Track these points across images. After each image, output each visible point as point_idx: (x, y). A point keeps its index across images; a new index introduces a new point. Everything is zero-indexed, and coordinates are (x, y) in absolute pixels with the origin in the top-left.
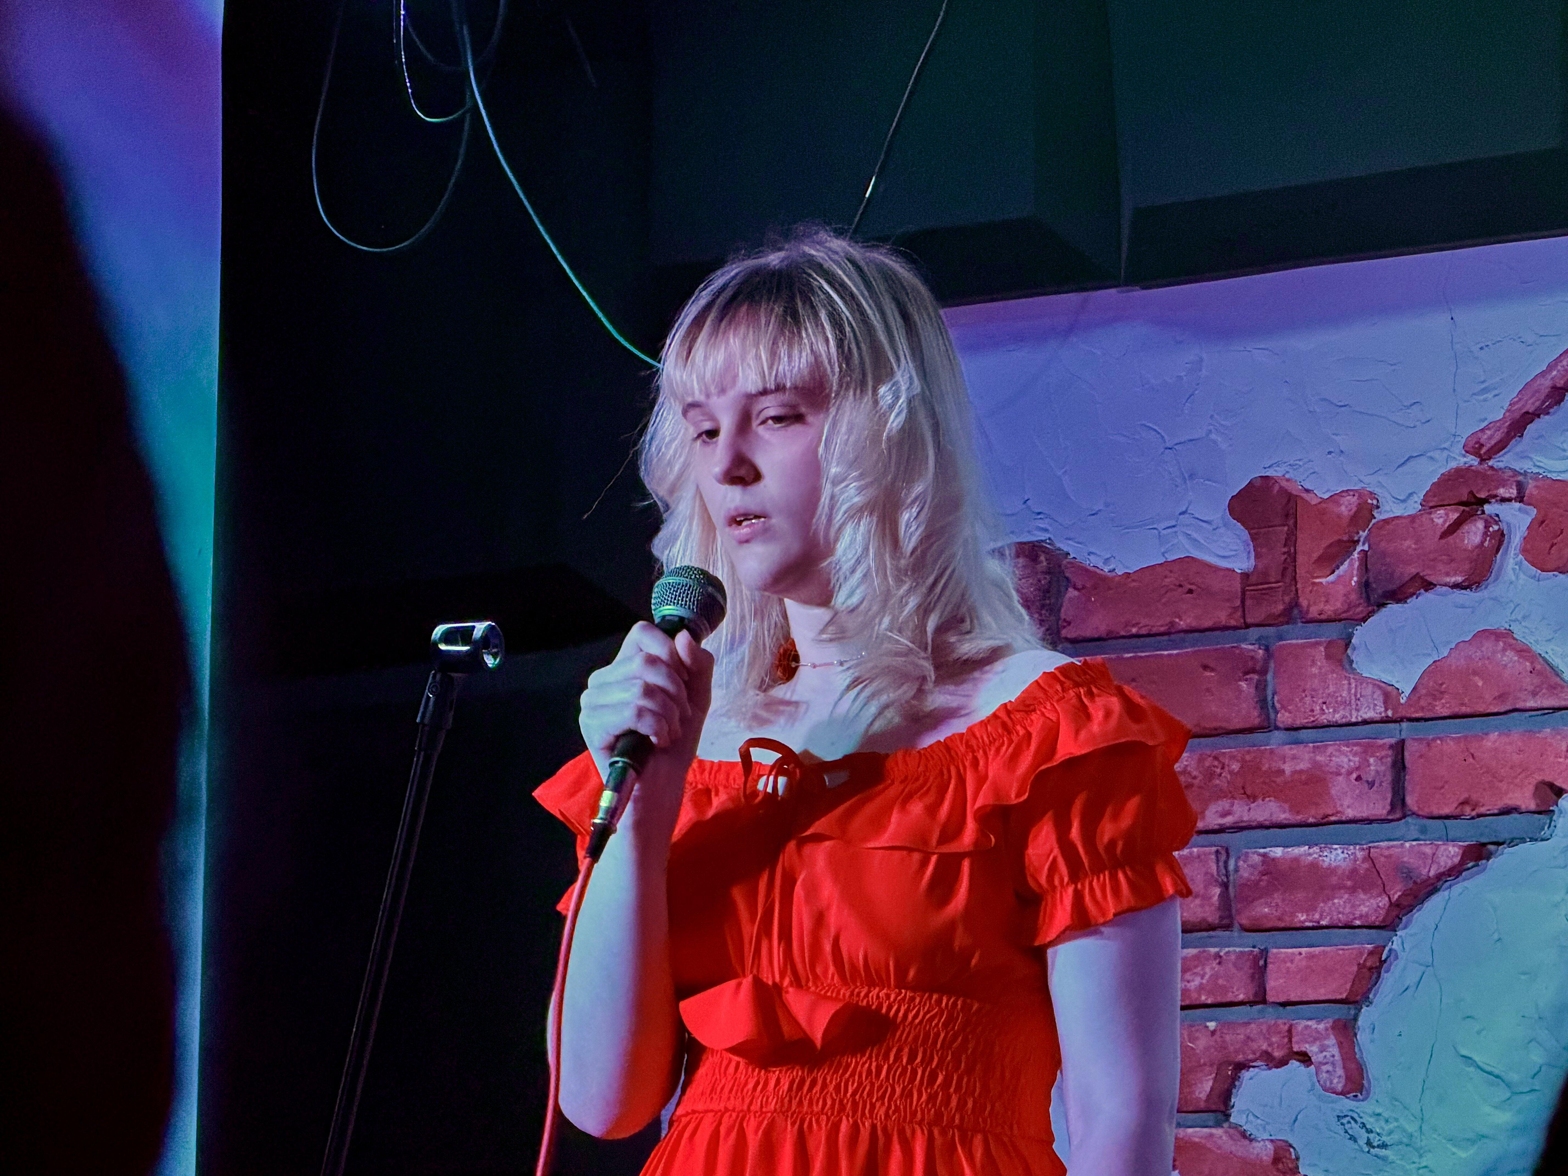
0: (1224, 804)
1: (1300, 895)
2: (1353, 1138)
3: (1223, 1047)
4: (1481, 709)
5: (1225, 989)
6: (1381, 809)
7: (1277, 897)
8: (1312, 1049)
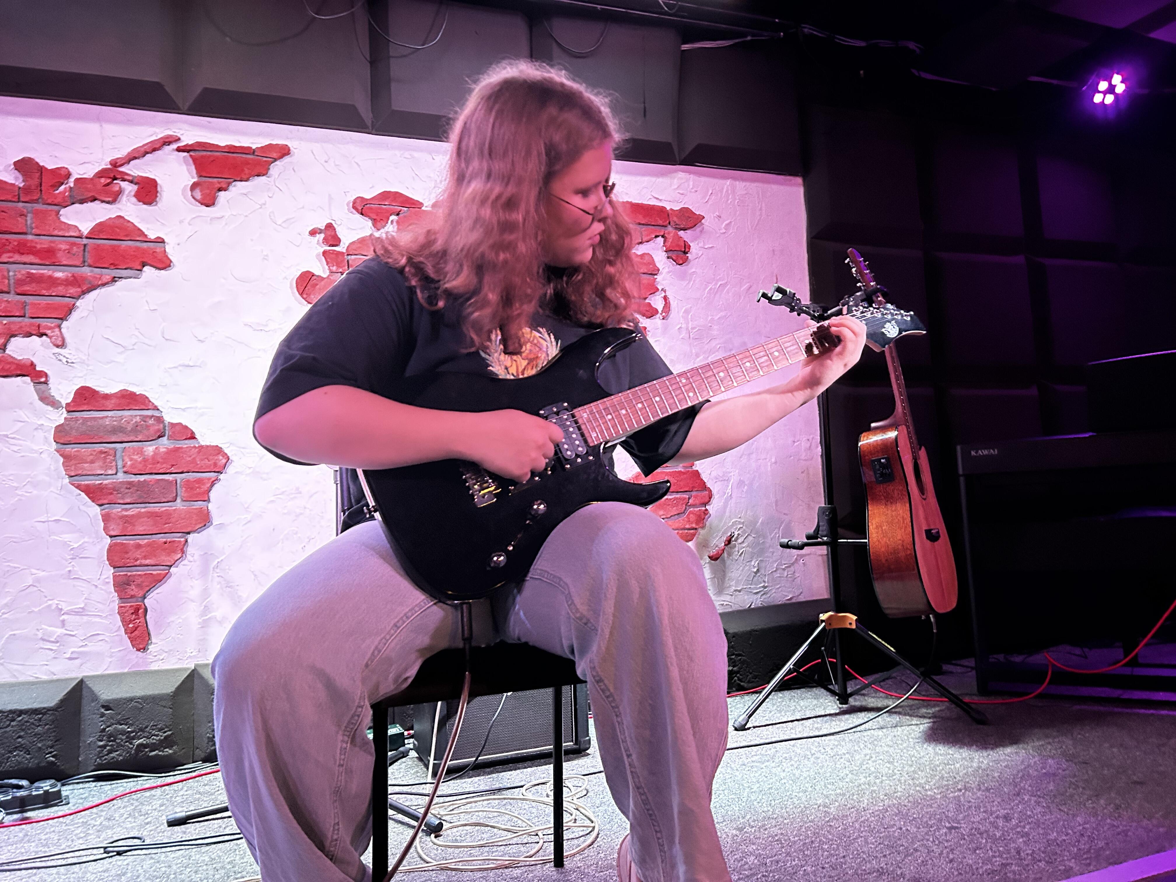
0: (11, 254)
1: (43, 285)
2: (60, 360)
3: (9, 329)
4: (119, 238)
5: (10, 311)
6: (77, 263)
7: (34, 285)
8: (48, 332)
